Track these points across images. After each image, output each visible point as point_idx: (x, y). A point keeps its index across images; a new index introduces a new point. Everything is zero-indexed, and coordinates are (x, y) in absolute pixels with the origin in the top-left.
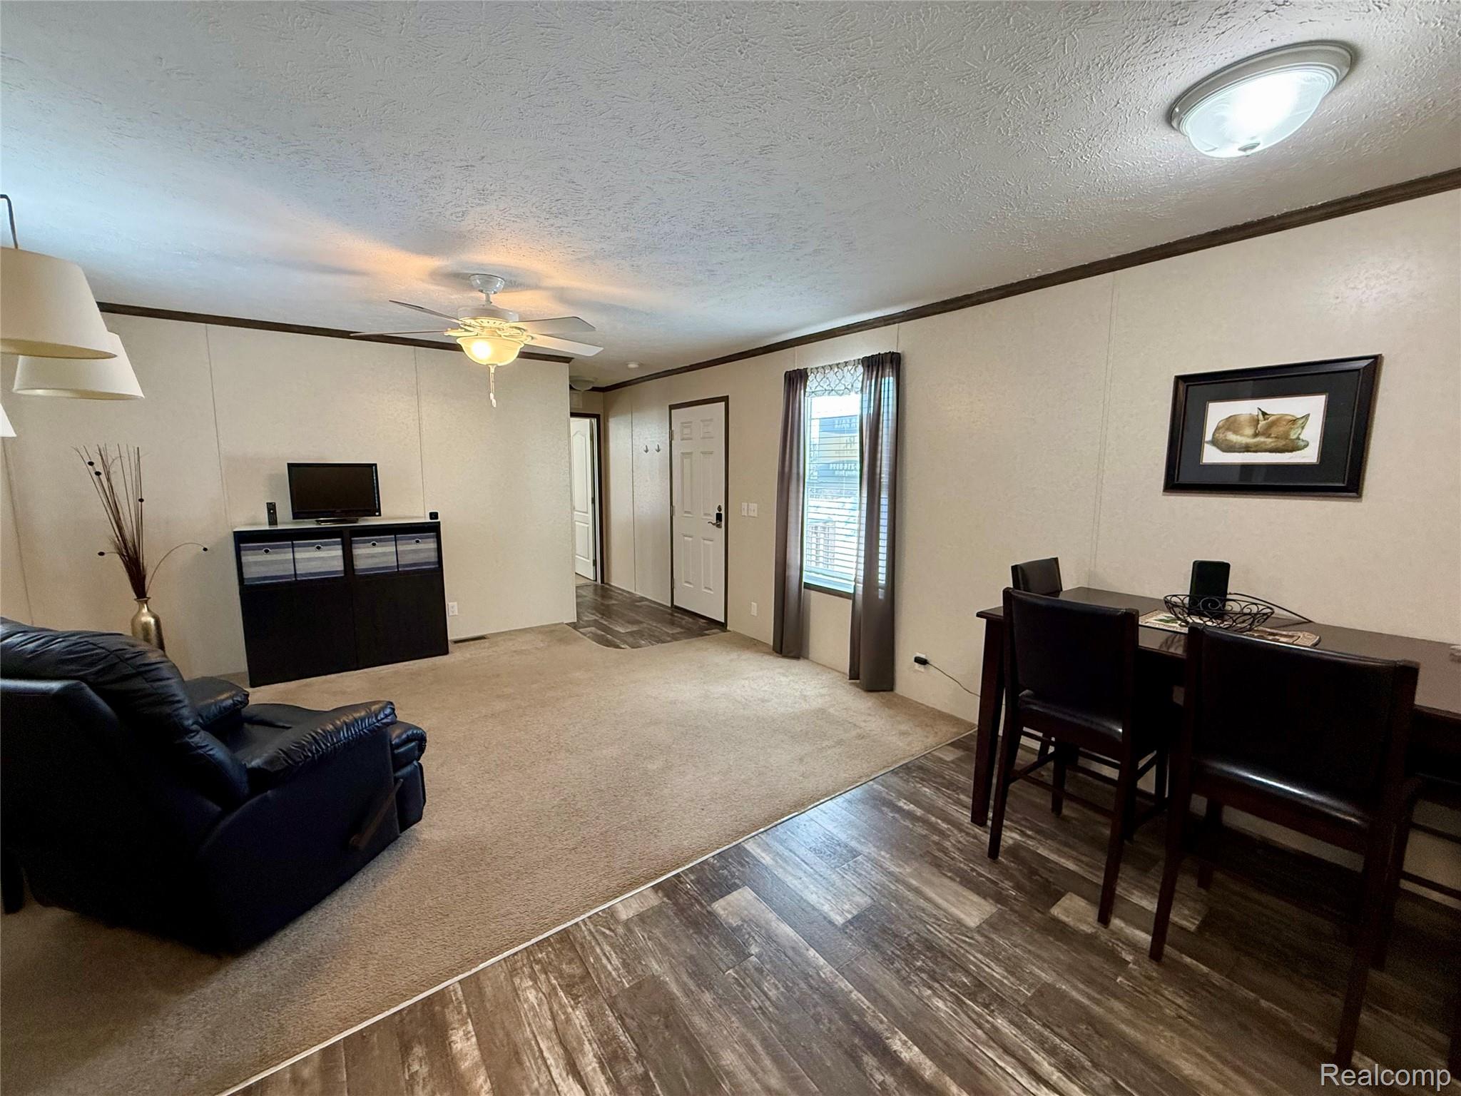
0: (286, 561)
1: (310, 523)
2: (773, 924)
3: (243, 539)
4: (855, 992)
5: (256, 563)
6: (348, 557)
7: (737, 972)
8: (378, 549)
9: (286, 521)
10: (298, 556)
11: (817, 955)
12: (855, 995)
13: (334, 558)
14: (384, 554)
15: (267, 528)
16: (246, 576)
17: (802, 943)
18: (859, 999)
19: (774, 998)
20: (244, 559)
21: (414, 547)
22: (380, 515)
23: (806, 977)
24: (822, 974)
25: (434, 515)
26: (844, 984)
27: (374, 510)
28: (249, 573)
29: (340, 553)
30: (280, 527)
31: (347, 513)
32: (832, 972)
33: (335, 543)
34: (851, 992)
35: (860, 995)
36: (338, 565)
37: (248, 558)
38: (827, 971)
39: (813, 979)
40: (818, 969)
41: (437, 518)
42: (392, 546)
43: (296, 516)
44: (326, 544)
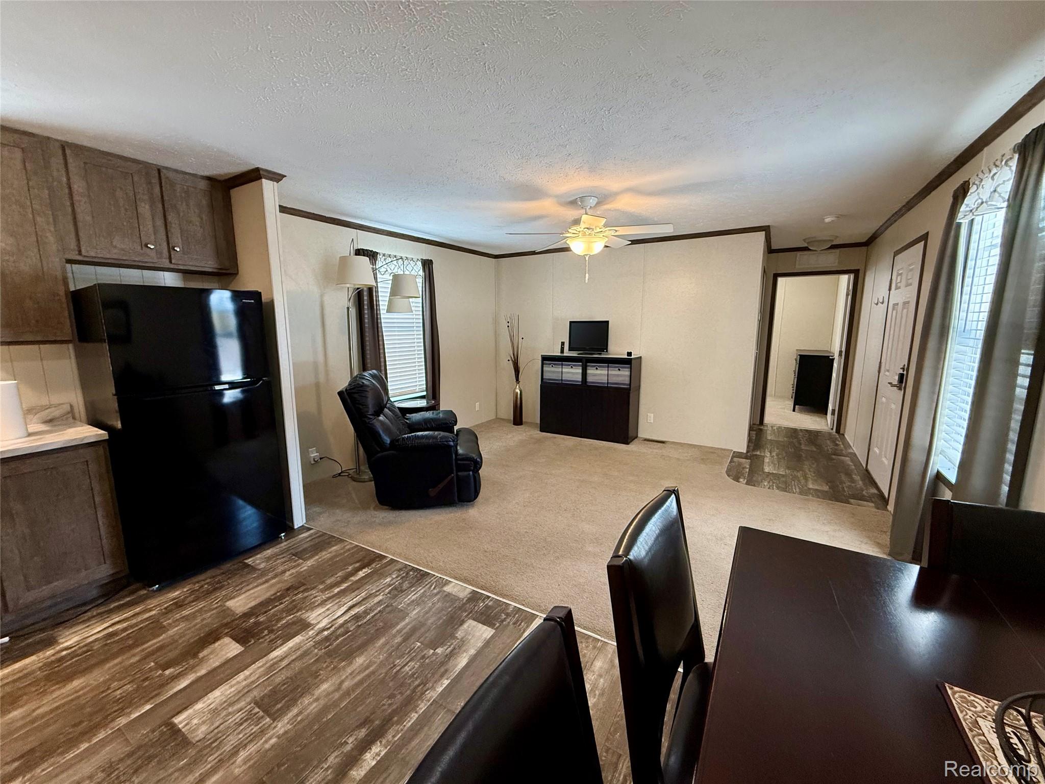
0: (558, 372)
1: (573, 353)
2: (465, 654)
3: (545, 359)
4: (417, 715)
5: (549, 371)
6: (584, 374)
7: (418, 647)
8: (598, 372)
9: (567, 353)
10: (563, 370)
11: (444, 686)
12: (414, 716)
13: (577, 373)
14: (601, 375)
15: (559, 354)
16: (544, 377)
17: (453, 675)
18: (411, 718)
19: (403, 670)
20: (545, 369)
21: (617, 372)
22: (607, 351)
23: (424, 683)
24: (428, 692)
25: (629, 354)
26: (423, 707)
27: (604, 346)
28: (546, 376)
29: (580, 371)
30: (565, 355)
31: (593, 349)
32: (431, 697)
33: (579, 366)
34: (416, 712)
35: (415, 719)
36: (579, 378)
37: (546, 368)
38: (432, 695)
39: (422, 688)
40: (433, 688)
41: (631, 356)
42: (605, 370)
43: (570, 350)
44: (575, 365)
